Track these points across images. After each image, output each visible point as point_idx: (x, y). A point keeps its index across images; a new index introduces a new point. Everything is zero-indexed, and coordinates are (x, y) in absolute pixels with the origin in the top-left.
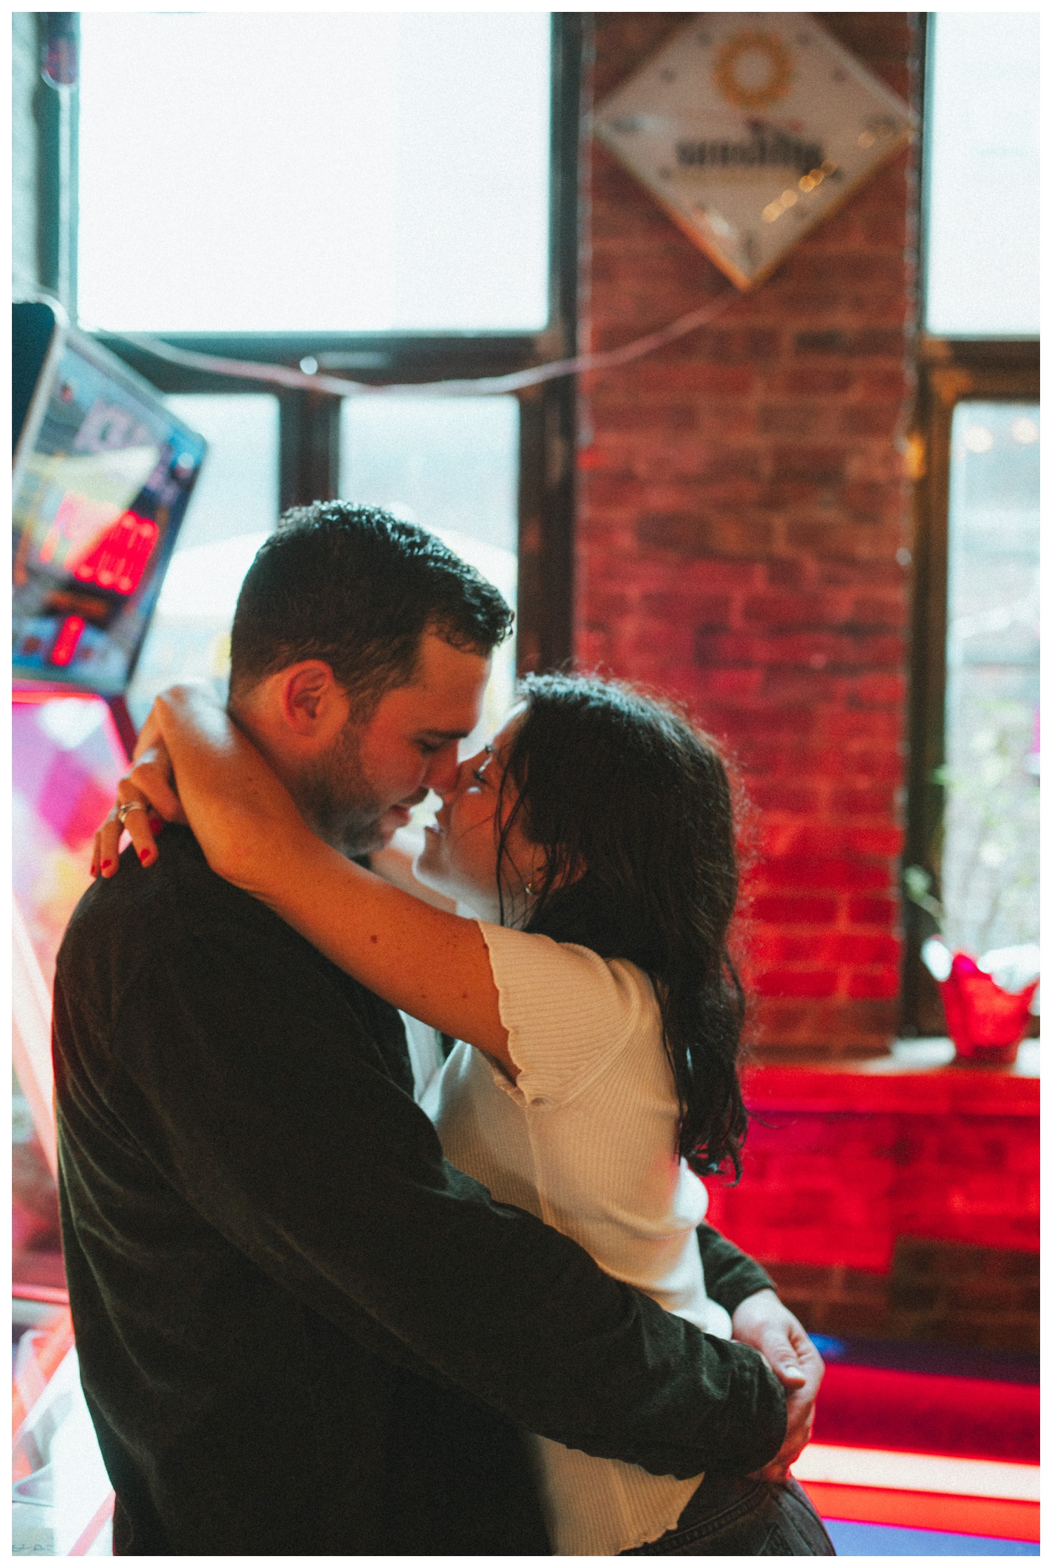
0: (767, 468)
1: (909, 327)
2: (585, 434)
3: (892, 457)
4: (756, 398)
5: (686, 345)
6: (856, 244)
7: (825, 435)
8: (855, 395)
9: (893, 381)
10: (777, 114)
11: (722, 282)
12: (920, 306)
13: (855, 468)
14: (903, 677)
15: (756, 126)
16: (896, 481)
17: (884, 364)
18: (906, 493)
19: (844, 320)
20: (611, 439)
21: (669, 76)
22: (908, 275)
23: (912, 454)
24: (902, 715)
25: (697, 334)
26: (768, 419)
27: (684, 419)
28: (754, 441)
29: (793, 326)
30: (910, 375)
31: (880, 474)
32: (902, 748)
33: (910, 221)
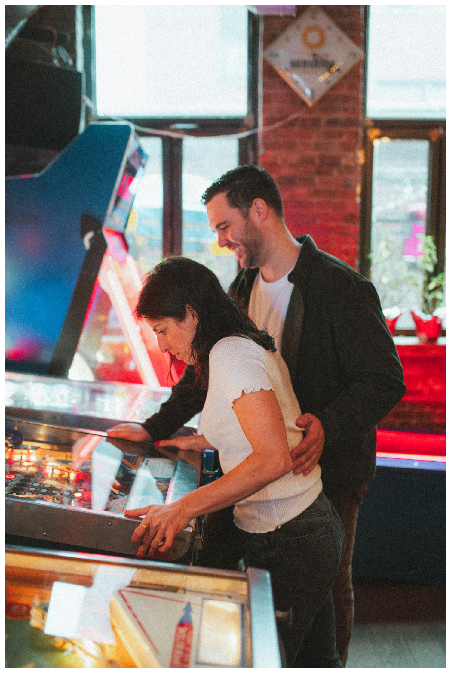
0: (317, 162)
1: (361, 118)
2: (261, 151)
3: (355, 158)
4: (314, 140)
5: (292, 124)
6: (344, 91)
7: (335, 151)
8: (344, 139)
9: (356, 134)
10: (322, 52)
11: (303, 103)
12: (364, 110)
13: (344, 161)
14: (358, 226)
15: (315, 55)
16: (356, 166)
17: (352, 129)
18: (359, 169)
19: (341, 115)
20: (269, 152)
21: (287, 39)
22: (361, 101)
23: (361, 156)
24: (358, 237)
25: (296, 119)
26: (318, 147)
27: (292, 146)
28: (313, 153)
29: (325, 117)
30: (361, 133)
31: (351, 163)
32: (358, 247)
33: (361, 84)
